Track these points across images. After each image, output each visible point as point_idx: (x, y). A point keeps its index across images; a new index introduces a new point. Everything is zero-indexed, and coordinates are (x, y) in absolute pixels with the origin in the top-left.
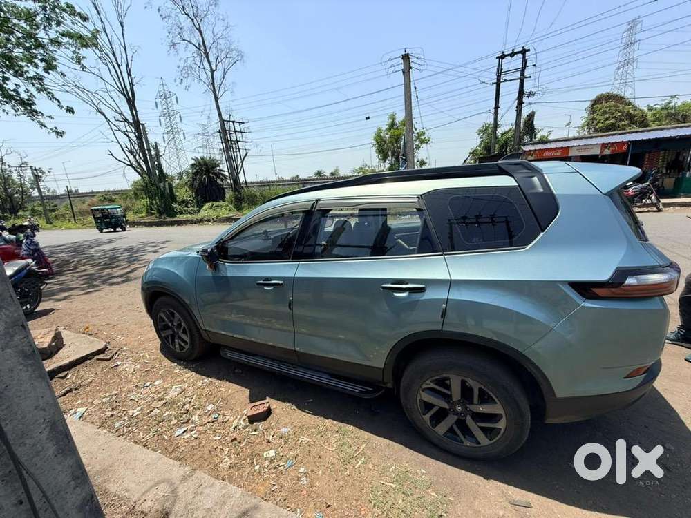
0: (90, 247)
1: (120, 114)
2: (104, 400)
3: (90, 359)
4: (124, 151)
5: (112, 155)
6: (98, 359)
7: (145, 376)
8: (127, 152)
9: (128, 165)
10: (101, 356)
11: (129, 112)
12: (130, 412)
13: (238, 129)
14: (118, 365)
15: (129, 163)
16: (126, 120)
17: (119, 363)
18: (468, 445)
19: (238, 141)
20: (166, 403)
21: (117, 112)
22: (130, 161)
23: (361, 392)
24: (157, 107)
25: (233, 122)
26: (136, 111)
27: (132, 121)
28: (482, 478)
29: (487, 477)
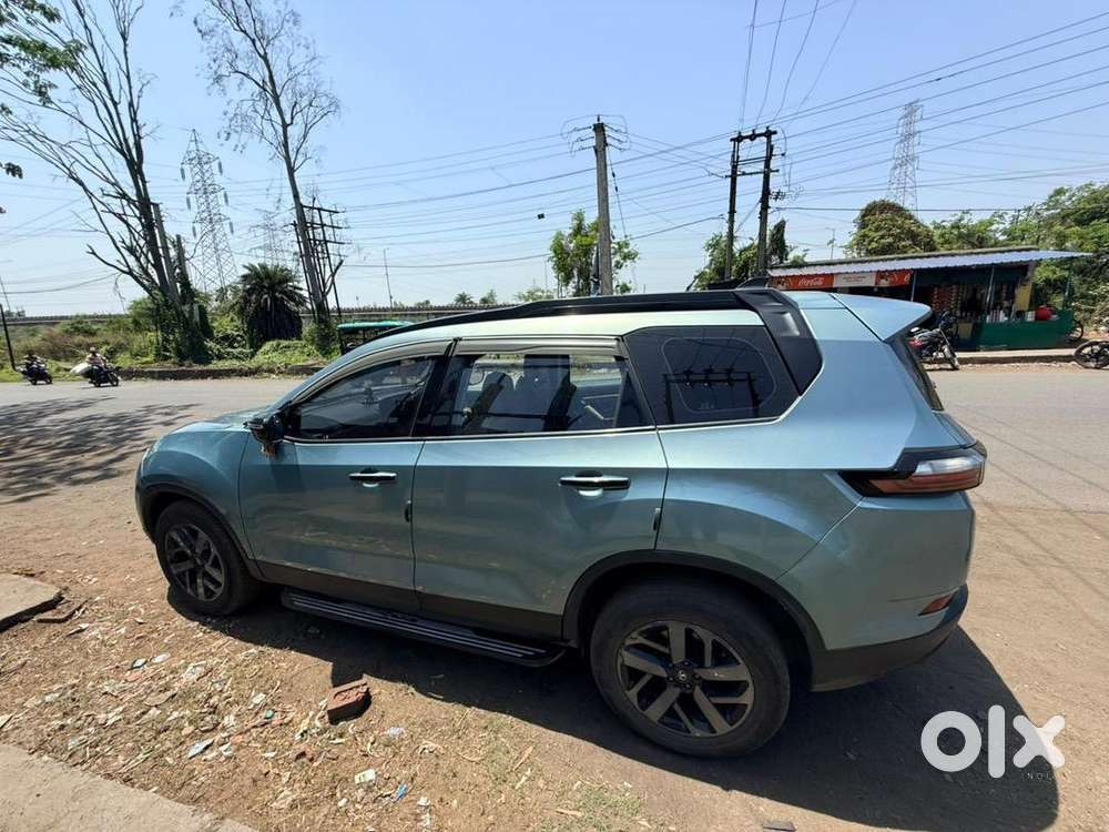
0: (40, 414)
1: (113, 184)
2: (48, 698)
3: (23, 622)
4: (117, 248)
5: (94, 253)
6: (41, 621)
7: (135, 647)
8: (122, 250)
9: (124, 272)
10: (48, 615)
11: (132, 184)
12: (101, 717)
13: (327, 221)
14: (81, 631)
15: (126, 269)
16: (123, 196)
17: (83, 626)
18: (698, 735)
19: (326, 242)
20: (173, 696)
21: (107, 180)
22: (128, 266)
23: (525, 656)
24: (183, 177)
25: (319, 209)
26: (144, 182)
27: (135, 198)
28: (719, 789)
29: (727, 788)
